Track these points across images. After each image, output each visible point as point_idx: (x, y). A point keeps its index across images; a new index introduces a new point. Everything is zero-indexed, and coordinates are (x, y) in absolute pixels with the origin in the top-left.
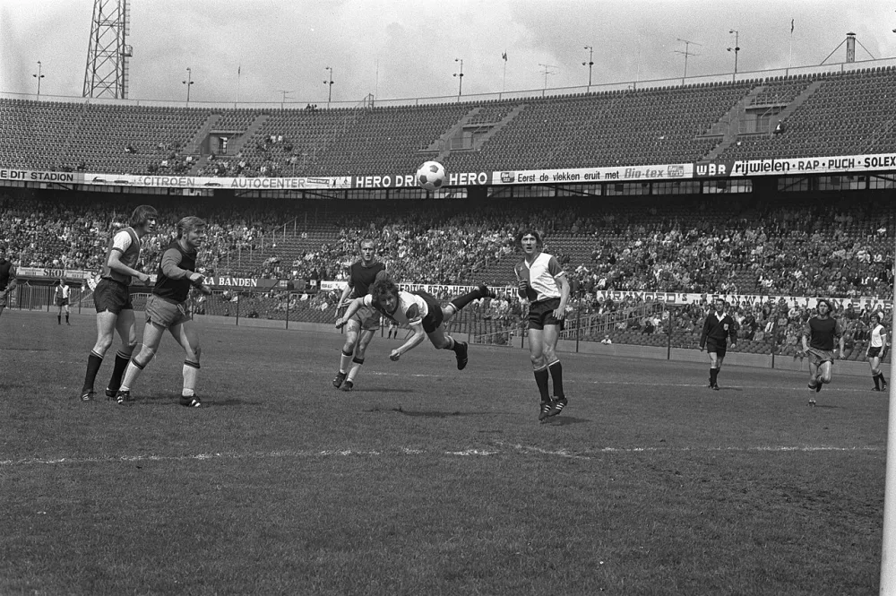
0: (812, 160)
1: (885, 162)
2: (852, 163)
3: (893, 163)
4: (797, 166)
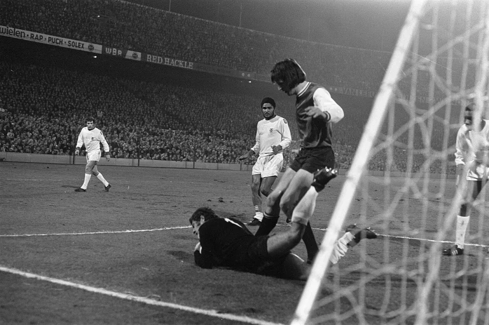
0: (39, 34)
1: (79, 45)
2: (61, 42)
3: (83, 47)
4: (30, 36)
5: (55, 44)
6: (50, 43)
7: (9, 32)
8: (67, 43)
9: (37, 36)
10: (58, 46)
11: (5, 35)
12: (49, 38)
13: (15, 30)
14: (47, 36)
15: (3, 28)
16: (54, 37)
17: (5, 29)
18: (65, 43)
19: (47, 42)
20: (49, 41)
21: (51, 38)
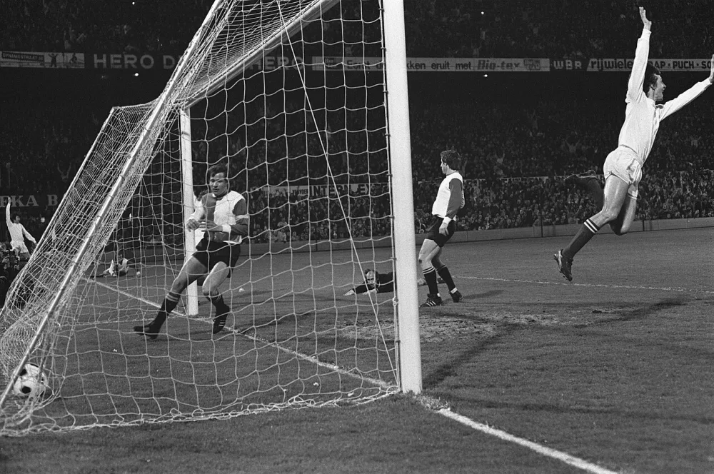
5: (684, 69)
6: (677, 69)
7: (617, 65)
8: (701, 65)
9: (657, 63)
10: (688, 72)
11: (614, 70)
12: (674, 62)
13: (625, 61)
14: (671, 61)
15: (609, 62)
16: (680, 60)
17: (612, 62)
18: (698, 65)
19: (671, 69)
20: (674, 67)
21: (676, 62)
